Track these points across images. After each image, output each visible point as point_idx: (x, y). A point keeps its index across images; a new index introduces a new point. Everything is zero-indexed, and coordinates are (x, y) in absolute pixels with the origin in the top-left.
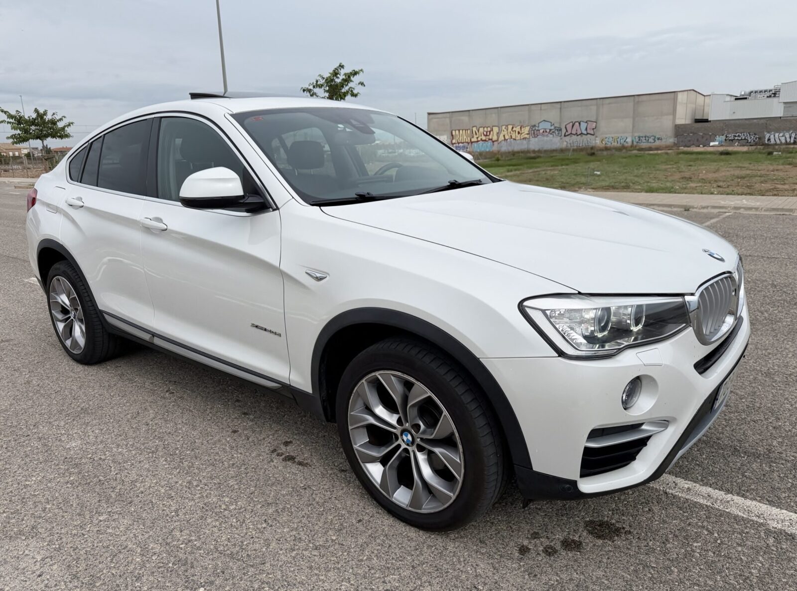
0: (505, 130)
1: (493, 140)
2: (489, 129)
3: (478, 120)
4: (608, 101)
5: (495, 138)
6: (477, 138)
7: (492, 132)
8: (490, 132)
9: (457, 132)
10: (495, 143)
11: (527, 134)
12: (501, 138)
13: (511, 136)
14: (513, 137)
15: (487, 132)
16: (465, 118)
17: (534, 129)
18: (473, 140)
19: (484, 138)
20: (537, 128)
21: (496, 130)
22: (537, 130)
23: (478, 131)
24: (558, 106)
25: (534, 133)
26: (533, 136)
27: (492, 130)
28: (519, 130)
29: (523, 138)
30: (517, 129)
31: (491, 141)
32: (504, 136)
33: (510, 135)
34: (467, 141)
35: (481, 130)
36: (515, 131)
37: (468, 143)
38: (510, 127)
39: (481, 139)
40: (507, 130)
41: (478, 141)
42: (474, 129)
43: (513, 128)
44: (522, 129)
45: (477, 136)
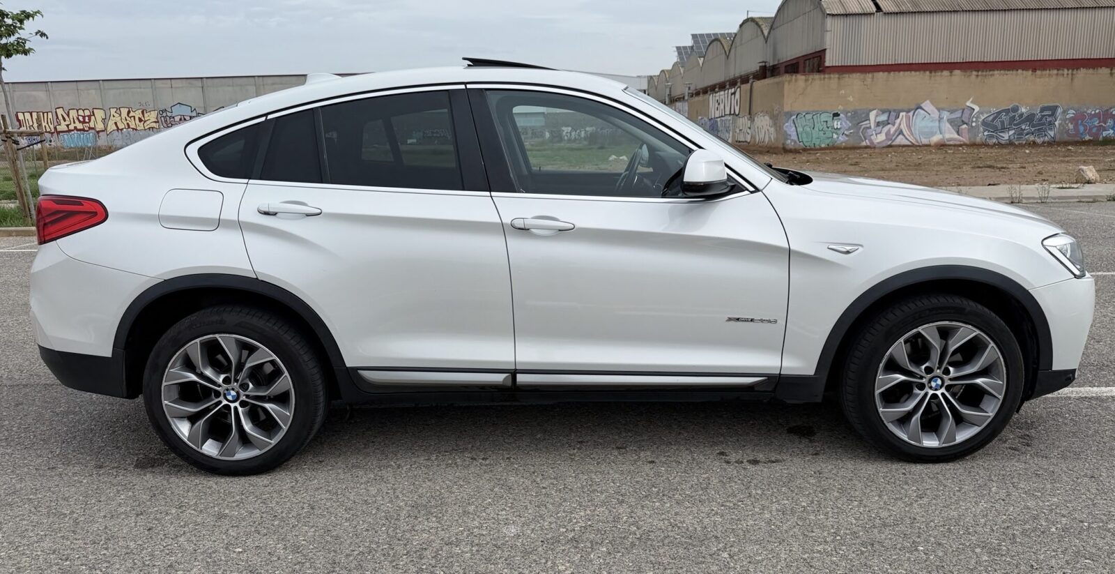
0: (116, 115)
1: (97, 130)
2: (87, 113)
3: (66, 99)
4: (270, 80)
5: (100, 126)
6: (68, 126)
7: (93, 118)
8: (89, 117)
9: (27, 115)
10: (101, 134)
11: (155, 122)
12: (111, 127)
13: (128, 124)
14: (133, 126)
15: (84, 117)
16: (40, 94)
17: (164, 115)
18: (59, 128)
19: (80, 126)
20: (169, 114)
21: (99, 114)
22: (170, 117)
23: (68, 116)
24: (199, 83)
25: (166, 121)
26: (165, 125)
27: (94, 115)
28: (141, 116)
29: (149, 128)
30: (138, 114)
31: (93, 131)
32: (116, 123)
33: (125, 123)
34: (48, 130)
35: (73, 114)
36: (134, 117)
37: (52, 133)
38: (124, 111)
39: (75, 127)
40: (120, 115)
41: (69, 131)
42: (60, 112)
43: (129, 112)
44: (146, 115)
45: (67, 123)
